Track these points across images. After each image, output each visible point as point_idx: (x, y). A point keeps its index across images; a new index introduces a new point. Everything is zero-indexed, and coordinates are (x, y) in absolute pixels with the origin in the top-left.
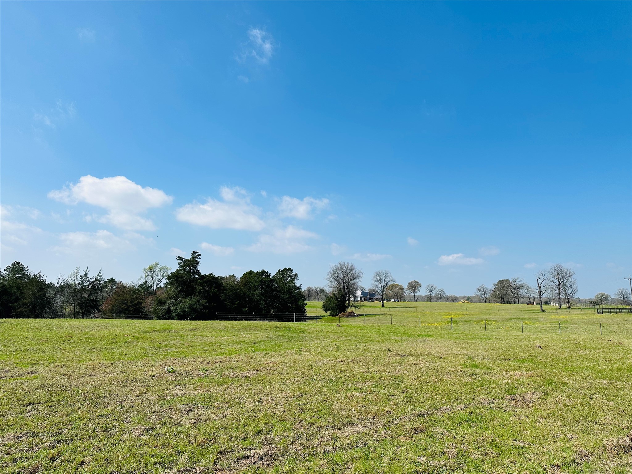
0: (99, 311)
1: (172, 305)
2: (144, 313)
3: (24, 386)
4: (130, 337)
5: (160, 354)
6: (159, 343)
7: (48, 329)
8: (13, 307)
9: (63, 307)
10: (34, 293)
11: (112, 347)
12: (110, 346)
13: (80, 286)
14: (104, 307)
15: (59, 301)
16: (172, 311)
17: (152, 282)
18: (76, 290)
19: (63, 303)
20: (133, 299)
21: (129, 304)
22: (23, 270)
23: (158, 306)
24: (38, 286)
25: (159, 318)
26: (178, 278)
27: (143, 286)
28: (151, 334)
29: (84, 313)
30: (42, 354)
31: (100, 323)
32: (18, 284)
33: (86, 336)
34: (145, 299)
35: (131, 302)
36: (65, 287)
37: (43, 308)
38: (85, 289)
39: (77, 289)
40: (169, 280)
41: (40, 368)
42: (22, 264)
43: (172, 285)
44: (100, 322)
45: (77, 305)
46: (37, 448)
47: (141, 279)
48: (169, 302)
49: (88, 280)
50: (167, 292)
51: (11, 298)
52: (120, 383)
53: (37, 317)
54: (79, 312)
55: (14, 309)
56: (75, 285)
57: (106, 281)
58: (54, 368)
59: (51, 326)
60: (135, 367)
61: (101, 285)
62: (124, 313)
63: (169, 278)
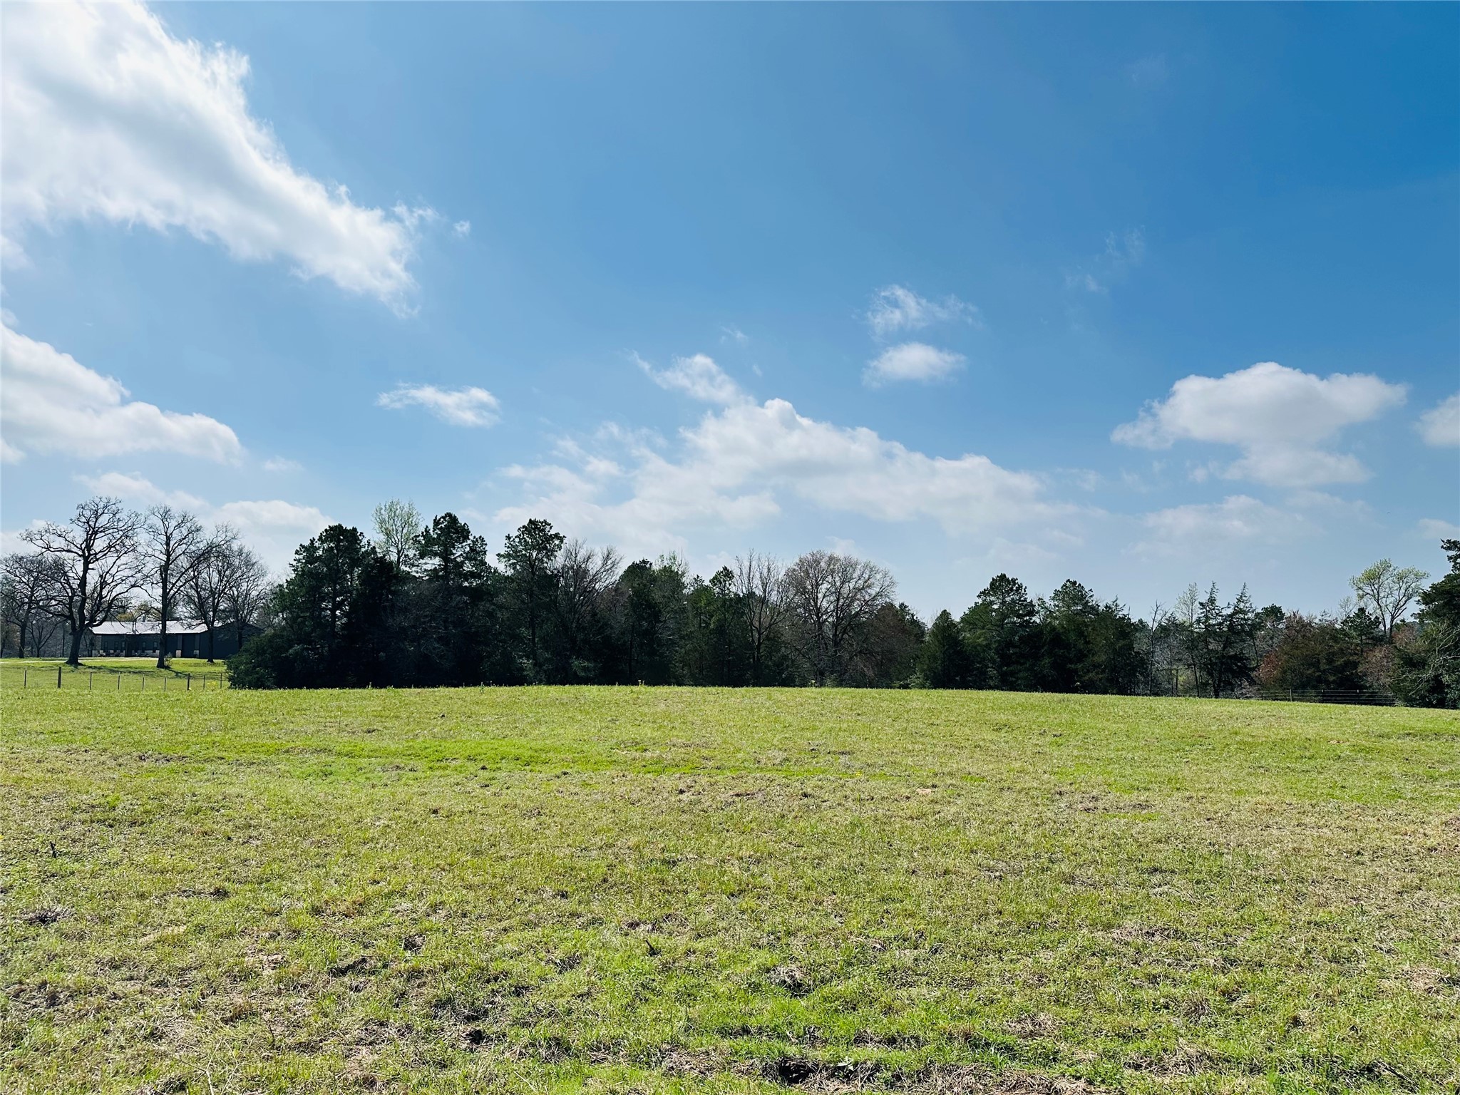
0: (1252, 682)
1: (1446, 670)
2: (1366, 688)
3: (1133, 831)
4: (1345, 746)
5: (1438, 794)
6: (1430, 768)
7: (1153, 719)
8: (1076, 671)
9: (1171, 674)
10: (1111, 643)
11: (1305, 767)
12: (1298, 765)
13: (1203, 626)
14: (1262, 673)
15: (1161, 659)
16: (1448, 686)
17: (1379, 611)
18: (1195, 635)
19: (1170, 663)
20: (1334, 654)
21: (1323, 667)
22: (1082, 597)
23: (1403, 673)
24: (1117, 628)
25: (1410, 702)
26: (1453, 597)
27: (1355, 621)
28: (1399, 741)
29: (1219, 685)
30: (1153, 770)
31: (1263, 710)
32: (1078, 625)
33: (1238, 738)
34: (1365, 655)
35: (1330, 661)
36: (1169, 630)
37: (1132, 674)
38: (1215, 632)
39: (1197, 633)
40: (1426, 603)
41: (1156, 800)
42: (1080, 585)
43: (1439, 616)
44: (1262, 707)
45: (1201, 668)
46: (1190, 964)
47: (1346, 605)
48: (1436, 660)
49: (1217, 612)
50: (1427, 636)
51: (1069, 654)
52: (1345, 854)
53: (1122, 691)
54: (1206, 684)
55: (1078, 676)
56: (1191, 625)
57: (1259, 613)
58: (1184, 802)
59: (1158, 712)
60: (1375, 819)
61: (1250, 622)
62: (1314, 687)
63: (1427, 598)
